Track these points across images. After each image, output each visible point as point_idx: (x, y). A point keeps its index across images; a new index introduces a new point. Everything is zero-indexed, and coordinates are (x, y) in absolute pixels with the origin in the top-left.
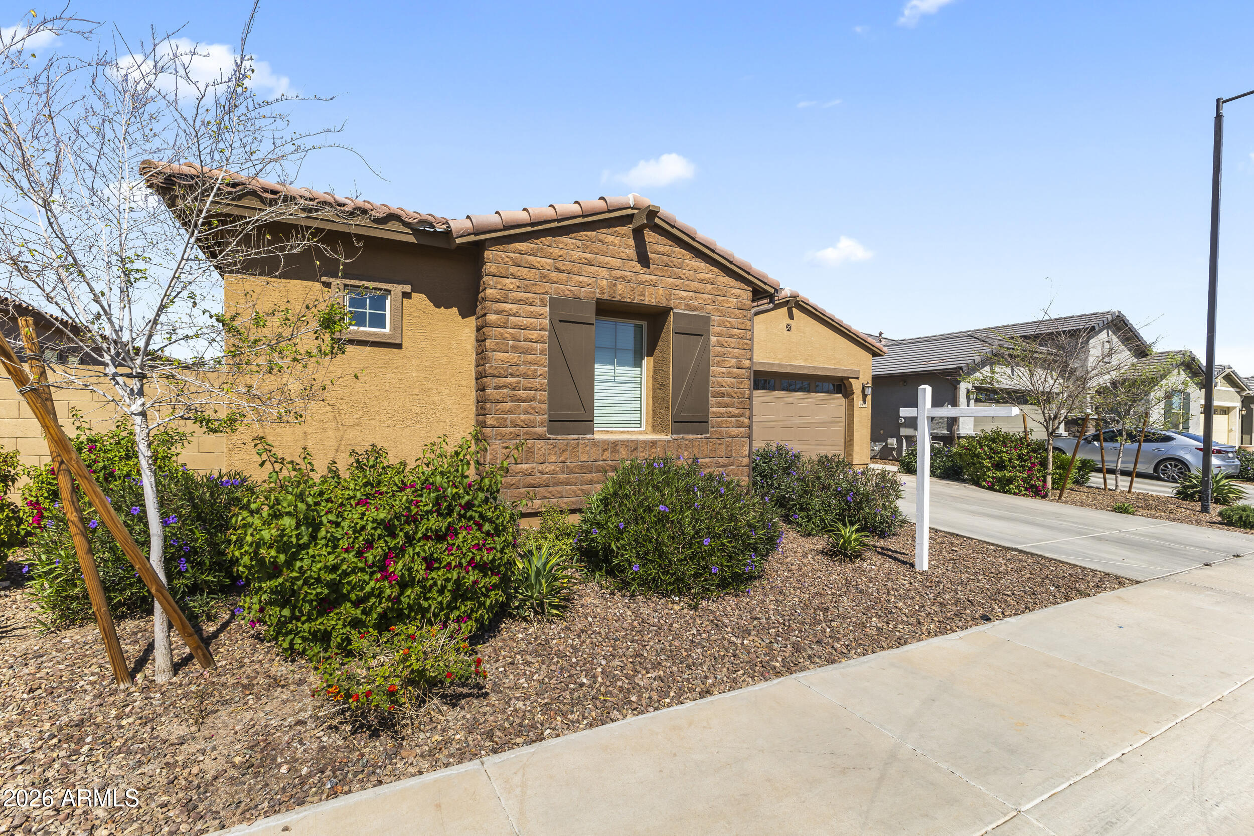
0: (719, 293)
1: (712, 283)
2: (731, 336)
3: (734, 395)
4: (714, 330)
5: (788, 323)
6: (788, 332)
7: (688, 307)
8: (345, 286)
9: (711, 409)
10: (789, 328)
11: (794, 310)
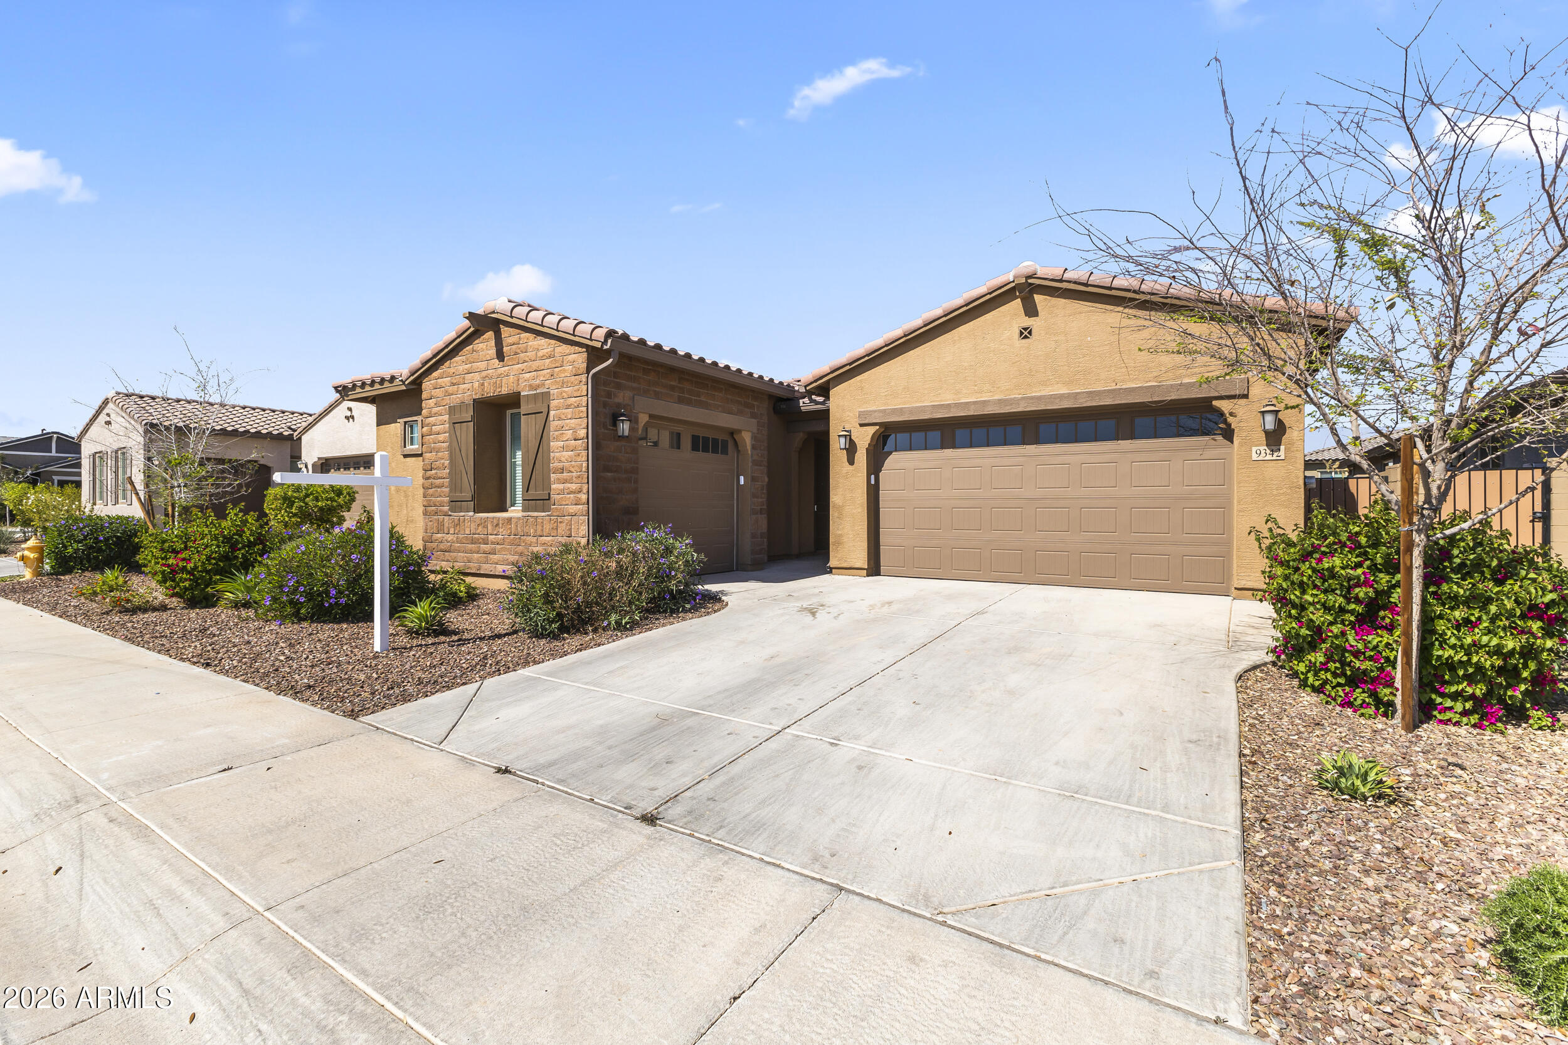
0: (557, 365)
1: (550, 357)
2: (568, 407)
3: (572, 470)
4: (553, 404)
5: (1025, 325)
6: (1024, 341)
7: (531, 387)
8: (405, 423)
9: (553, 486)
10: (1026, 333)
11: (1038, 298)
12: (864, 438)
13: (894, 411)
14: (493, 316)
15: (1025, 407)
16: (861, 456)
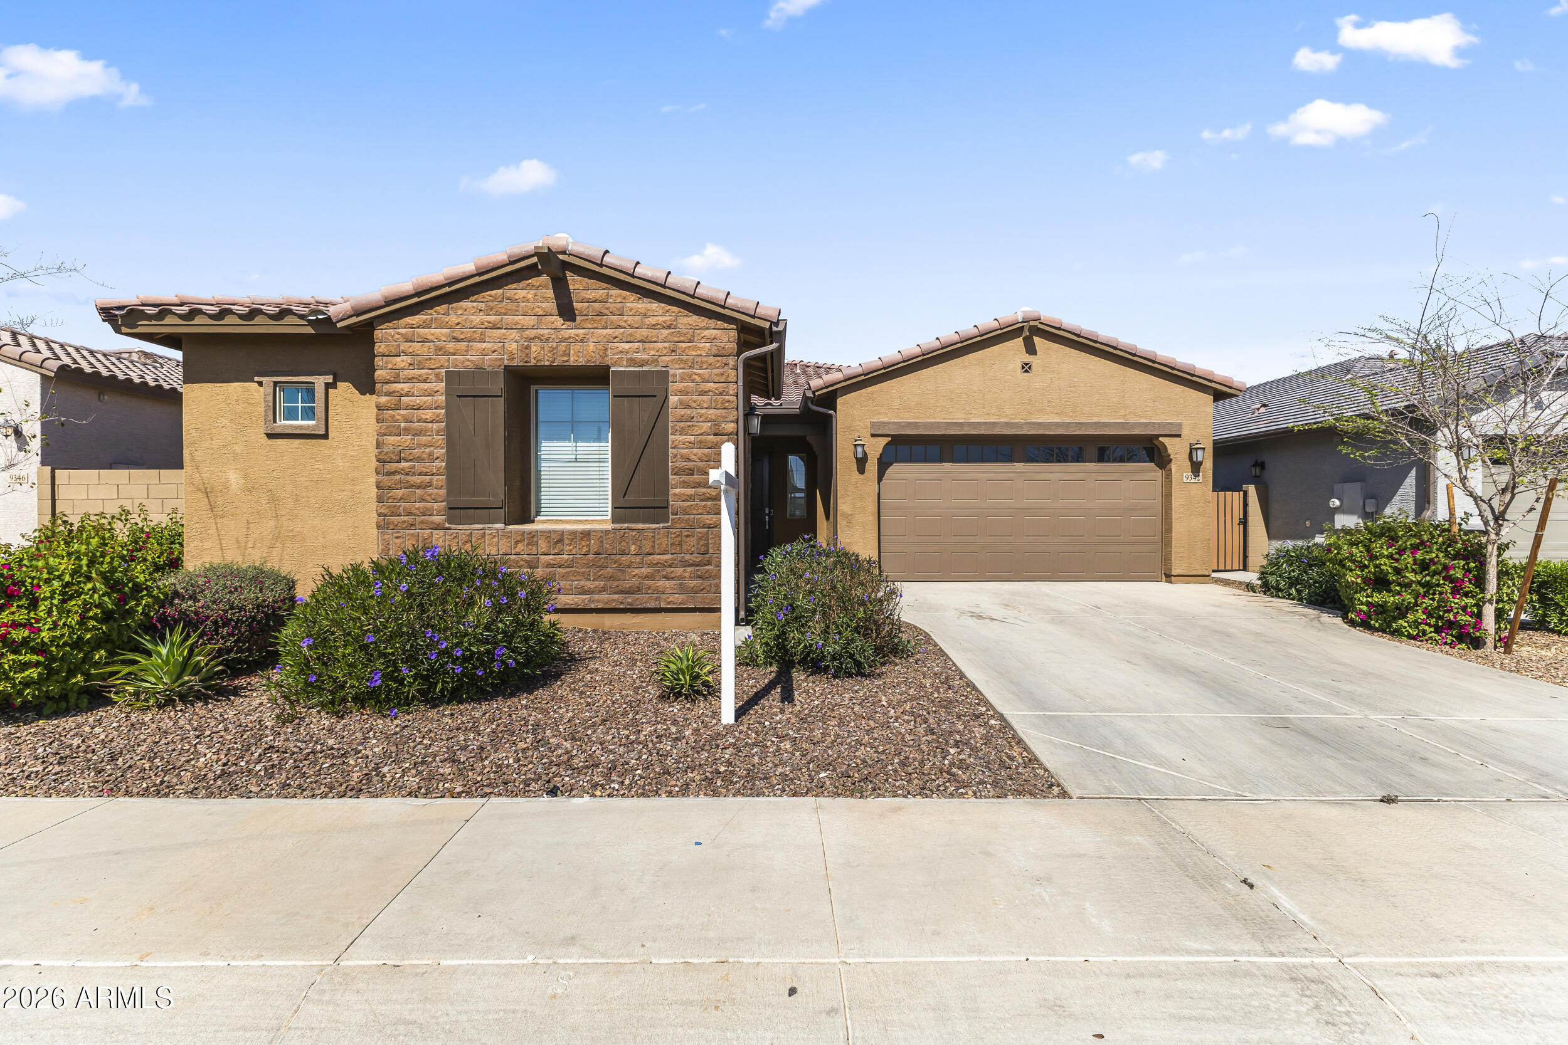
0: (682, 338)
2: (703, 393)
4: (672, 387)
5: (1026, 361)
6: (1026, 374)
7: (632, 362)
8: (276, 384)
9: (673, 491)
10: (1026, 368)
11: (1037, 340)
12: (876, 448)
13: (908, 424)
14: (561, 257)
15: (1028, 431)
16: (872, 466)
